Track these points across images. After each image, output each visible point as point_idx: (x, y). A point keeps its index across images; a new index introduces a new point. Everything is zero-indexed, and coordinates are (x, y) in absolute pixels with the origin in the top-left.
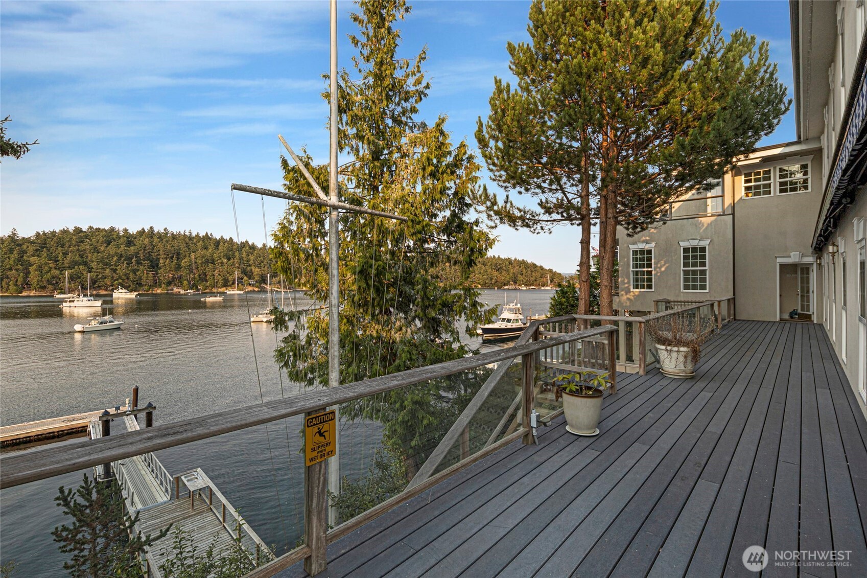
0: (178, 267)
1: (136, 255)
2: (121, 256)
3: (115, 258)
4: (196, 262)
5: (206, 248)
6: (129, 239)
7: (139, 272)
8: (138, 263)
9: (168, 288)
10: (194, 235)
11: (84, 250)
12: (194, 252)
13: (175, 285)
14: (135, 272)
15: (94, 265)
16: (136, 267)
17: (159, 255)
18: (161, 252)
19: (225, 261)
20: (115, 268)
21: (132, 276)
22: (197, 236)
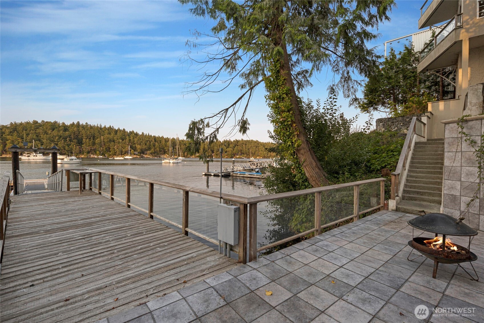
0: (94, 144)
1: (70, 136)
2: (61, 137)
3: (57, 138)
4: (104, 141)
5: (110, 134)
6: (65, 128)
7: (71, 146)
8: (70, 141)
9: (88, 155)
10: (103, 126)
11: (39, 133)
12: (103, 136)
13: (92, 153)
14: (68, 145)
15: (45, 141)
16: (69, 143)
17: (83, 137)
18: (84, 135)
19: (121, 141)
20: (56, 143)
21: (67, 148)
22: (105, 127)
